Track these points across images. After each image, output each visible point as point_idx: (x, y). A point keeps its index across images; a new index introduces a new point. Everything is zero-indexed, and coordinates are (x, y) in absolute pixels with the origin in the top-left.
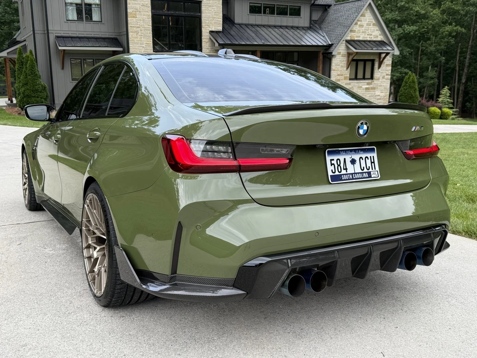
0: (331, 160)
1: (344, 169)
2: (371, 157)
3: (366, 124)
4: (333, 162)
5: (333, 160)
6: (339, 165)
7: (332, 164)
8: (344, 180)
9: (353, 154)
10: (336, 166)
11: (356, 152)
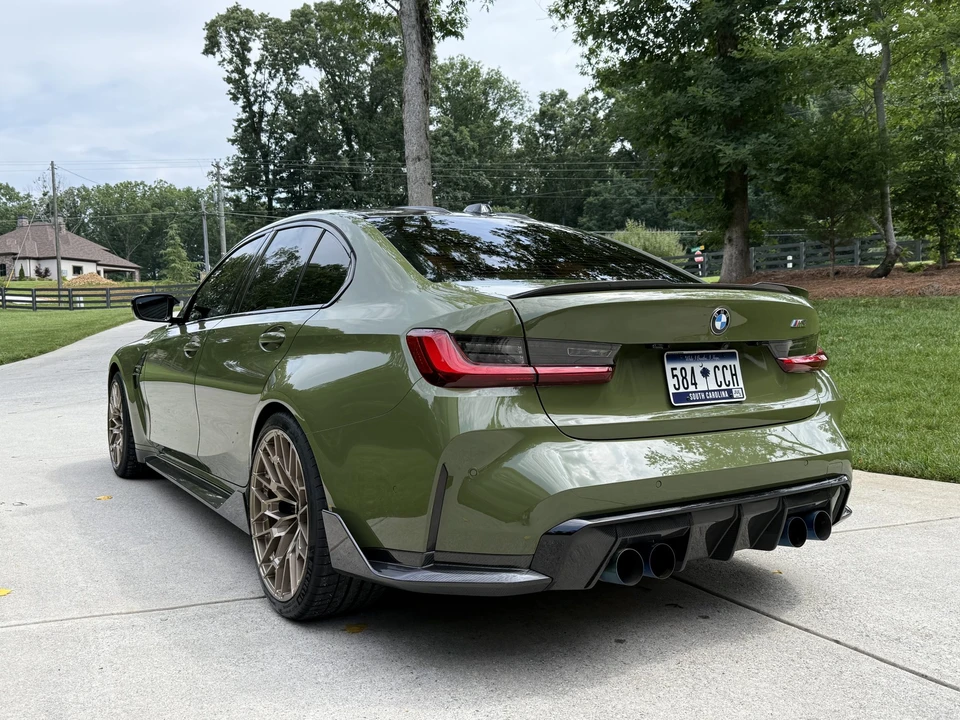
0: (673, 369)
1: (692, 384)
2: (730, 366)
3: (725, 313)
4: (675, 372)
5: (676, 369)
7: (674, 376)
8: (693, 401)
9: (705, 360)
10: (680, 379)
11: (709, 357)
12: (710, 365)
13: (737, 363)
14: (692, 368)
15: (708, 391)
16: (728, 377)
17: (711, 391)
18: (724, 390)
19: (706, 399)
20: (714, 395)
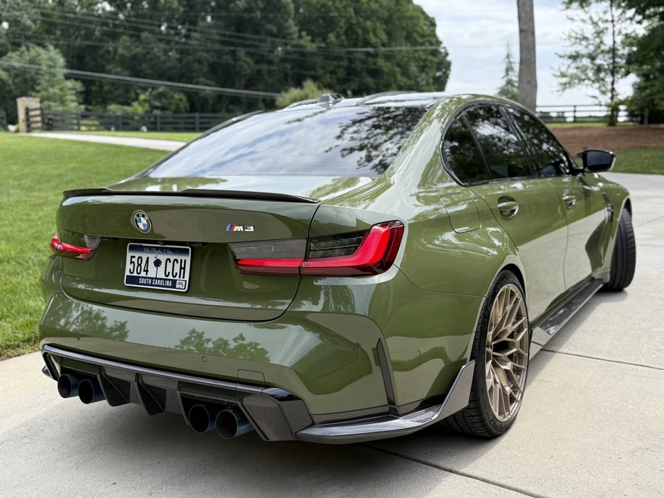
1: (144, 271)
2: (181, 260)
3: (143, 216)
4: (133, 260)
5: (134, 257)
8: (141, 284)
9: (159, 253)
10: (136, 265)
11: (163, 250)
12: (163, 258)
13: (188, 259)
14: (148, 258)
15: (156, 278)
16: (177, 270)
17: (158, 279)
18: (169, 280)
19: (152, 285)
20: (159, 282)
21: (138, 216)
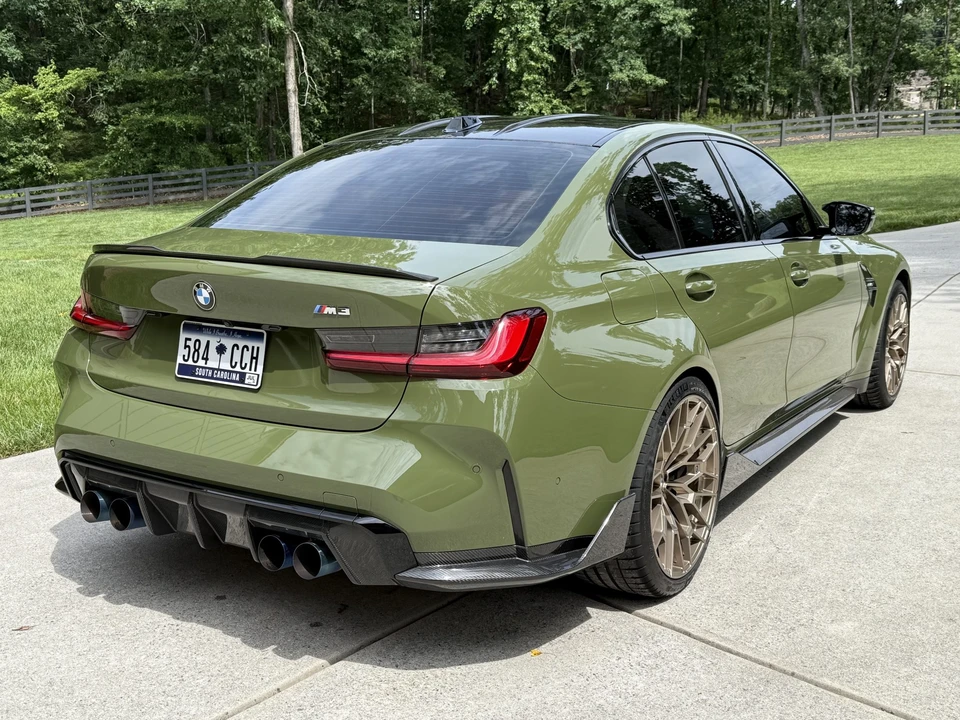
0: (187, 339)
1: (203, 358)
2: (253, 347)
3: (205, 288)
4: (188, 343)
5: (190, 339)
6: (197, 350)
7: (186, 346)
8: (198, 376)
9: (224, 336)
10: (192, 350)
11: (229, 333)
12: (228, 343)
14: (208, 342)
15: (218, 370)
16: (247, 355)
17: (221, 370)
18: (237, 372)
19: (212, 378)
20: (225, 375)
21: (198, 286)
